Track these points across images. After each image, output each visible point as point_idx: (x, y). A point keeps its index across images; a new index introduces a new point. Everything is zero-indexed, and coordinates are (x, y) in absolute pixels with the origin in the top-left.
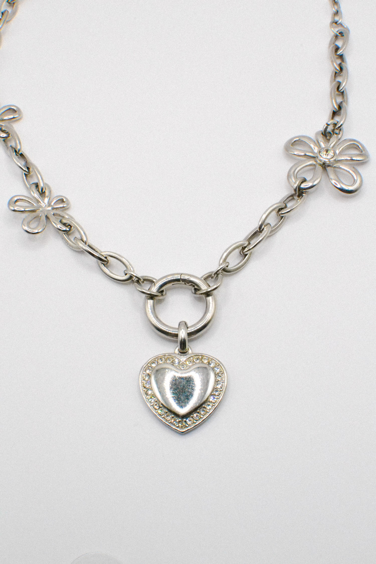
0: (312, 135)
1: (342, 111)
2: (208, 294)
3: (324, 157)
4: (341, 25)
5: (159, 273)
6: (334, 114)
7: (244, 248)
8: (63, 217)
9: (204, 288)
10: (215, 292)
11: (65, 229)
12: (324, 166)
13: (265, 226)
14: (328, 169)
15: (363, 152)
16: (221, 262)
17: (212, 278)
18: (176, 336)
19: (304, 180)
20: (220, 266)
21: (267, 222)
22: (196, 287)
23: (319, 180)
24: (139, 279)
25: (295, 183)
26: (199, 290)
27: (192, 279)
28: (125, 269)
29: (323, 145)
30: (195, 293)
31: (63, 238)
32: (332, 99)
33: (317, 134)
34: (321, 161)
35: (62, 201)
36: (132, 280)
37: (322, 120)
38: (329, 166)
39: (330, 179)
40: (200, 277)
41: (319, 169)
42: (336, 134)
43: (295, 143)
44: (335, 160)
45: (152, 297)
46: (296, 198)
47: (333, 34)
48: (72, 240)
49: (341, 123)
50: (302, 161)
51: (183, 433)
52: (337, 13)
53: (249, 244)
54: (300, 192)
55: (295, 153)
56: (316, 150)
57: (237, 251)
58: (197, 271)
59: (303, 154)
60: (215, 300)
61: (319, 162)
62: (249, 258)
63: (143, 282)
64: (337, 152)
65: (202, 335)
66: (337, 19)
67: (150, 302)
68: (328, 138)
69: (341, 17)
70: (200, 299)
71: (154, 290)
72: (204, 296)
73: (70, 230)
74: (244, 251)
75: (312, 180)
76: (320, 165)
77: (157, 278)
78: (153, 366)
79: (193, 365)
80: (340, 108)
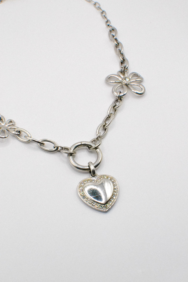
0: (116, 73)
1: (126, 60)
2: (96, 148)
4: (111, 26)
5: (69, 144)
6: (122, 63)
7: (104, 126)
8: (15, 128)
9: (94, 146)
10: (99, 147)
11: (17, 134)
12: (127, 85)
13: (110, 115)
14: (128, 86)
15: (140, 77)
16: (97, 134)
17: (95, 141)
18: (90, 169)
19: (120, 93)
20: (97, 135)
21: (111, 112)
22: (89, 146)
23: (126, 92)
24: (62, 148)
25: (118, 94)
26: (90, 148)
27: (86, 143)
28: (54, 145)
29: (122, 76)
30: (90, 149)
31: (18, 139)
32: (119, 57)
33: (118, 73)
34: (124, 83)
35: (11, 122)
36: (57, 150)
37: (117, 68)
38: (128, 85)
39: (131, 90)
41: (125, 87)
42: (126, 71)
43: (109, 78)
44: (130, 82)
45: (71, 154)
46: (119, 100)
47: (109, 30)
48: (24, 138)
49: (127, 66)
50: (117, 85)
52: (107, 21)
53: (106, 124)
54: (120, 99)
55: (111, 82)
56: (120, 79)
57: (102, 128)
58: (88, 140)
59: (114, 82)
60: (100, 150)
61: (123, 84)
62: (107, 129)
63: (64, 149)
64: (130, 78)
65: (98, 168)
66: (108, 24)
67: (71, 157)
68: (123, 73)
69: (110, 23)
70: (91, 152)
71: (71, 151)
72: (94, 150)
73: (20, 134)
74: (105, 128)
75: (123, 92)
76: (124, 85)
77: (70, 147)
78: (82, 185)
79: (101, 180)
80: (124, 60)
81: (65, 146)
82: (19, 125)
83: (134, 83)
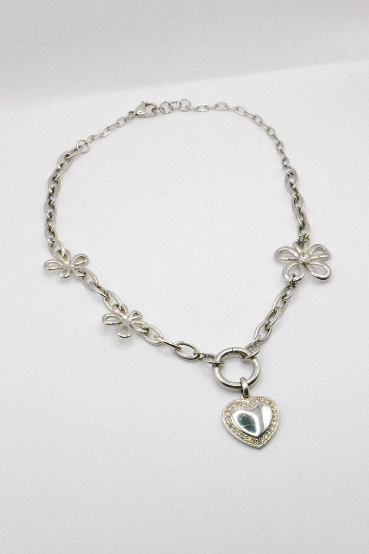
0: (291, 245)
1: (306, 225)
2: (252, 358)
3: (303, 259)
4: (290, 167)
5: (216, 349)
6: (301, 228)
7: (267, 325)
8: (142, 324)
9: (249, 354)
10: (256, 356)
11: (143, 332)
12: (304, 264)
13: (277, 309)
14: (307, 266)
15: (327, 252)
16: (256, 336)
17: (252, 347)
18: (241, 387)
19: (294, 276)
20: (255, 339)
21: (278, 306)
22: (243, 355)
23: (303, 274)
24: (205, 355)
25: (290, 278)
26: (245, 356)
27: (239, 350)
28: (194, 351)
29: (299, 251)
30: (244, 359)
31: (145, 339)
32: (297, 219)
33: (294, 244)
34: (301, 261)
35: (136, 314)
36: (198, 357)
37: (294, 236)
38: (307, 264)
39: (310, 272)
40: (244, 348)
41: (302, 267)
42: (306, 242)
43: (280, 253)
44: (310, 260)
45: (217, 365)
46: (291, 288)
47: (286, 174)
48: (153, 339)
49: (308, 234)
50: (290, 264)
51: (260, 448)
52: (285, 159)
53: (269, 322)
54: (293, 285)
55: (283, 259)
56: (296, 255)
57: (263, 328)
58: (242, 345)
59: (287, 259)
60: (258, 361)
61: (300, 262)
62: (271, 331)
63: (208, 357)
64: (311, 254)
65: (254, 386)
66: (285, 163)
67: (217, 369)
68: (301, 245)
69: (288, 162)
70: (246, 363)
71: (218, 360)
72: (250, 359)
73: (148, 332)
74: (267, 328)
75: (299, 275)
76: (302, 264)
77: (216, 354)
78: (230, 409)
79: (255, 404)
80: (304, 224)
81: (209, 353)
82: (148, 320)
83: (316, 261)
